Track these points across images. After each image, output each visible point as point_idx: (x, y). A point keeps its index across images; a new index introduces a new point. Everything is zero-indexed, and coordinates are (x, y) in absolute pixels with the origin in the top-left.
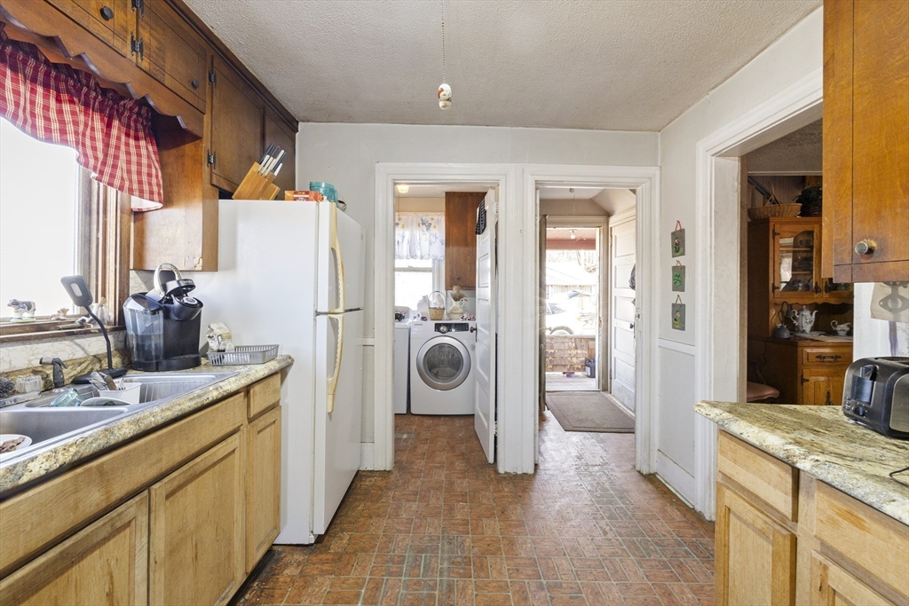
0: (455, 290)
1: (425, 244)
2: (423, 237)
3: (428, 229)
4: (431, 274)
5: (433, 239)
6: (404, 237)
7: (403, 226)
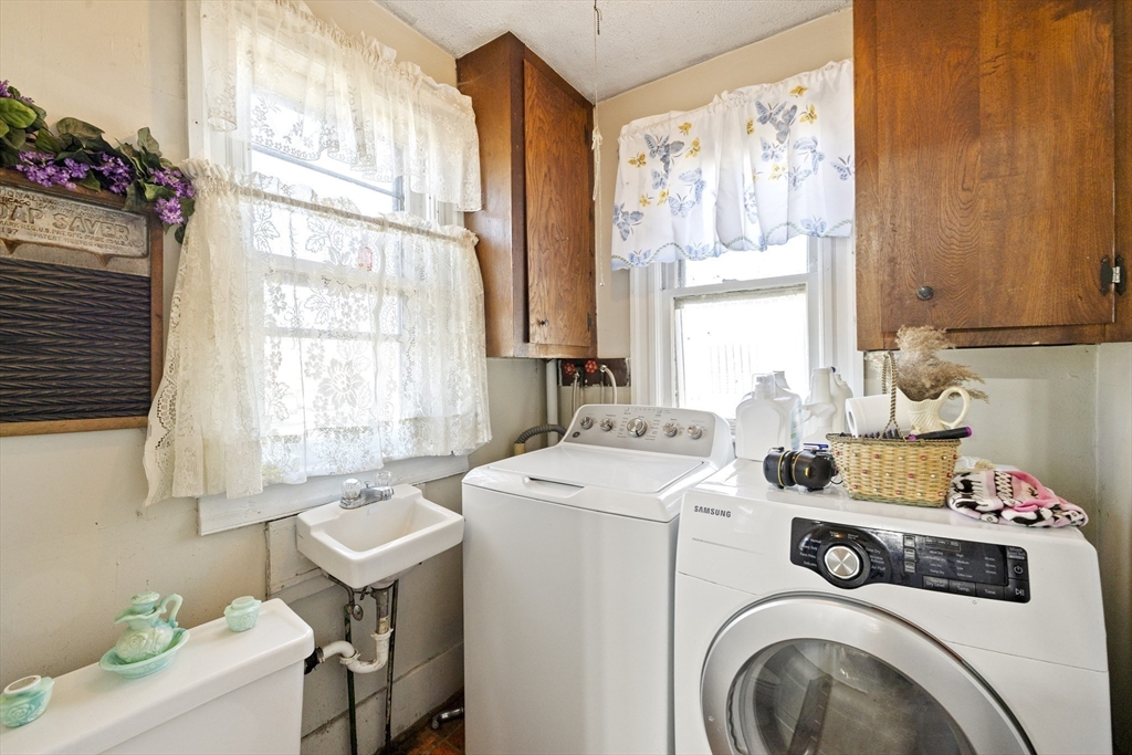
0: (910, 347)
1: (775, 190)
2: (767, 167)
3: (783, 135)
4: (800, 300)
5: (804, 161)
6: (700, 185)
7: (696, 148)
